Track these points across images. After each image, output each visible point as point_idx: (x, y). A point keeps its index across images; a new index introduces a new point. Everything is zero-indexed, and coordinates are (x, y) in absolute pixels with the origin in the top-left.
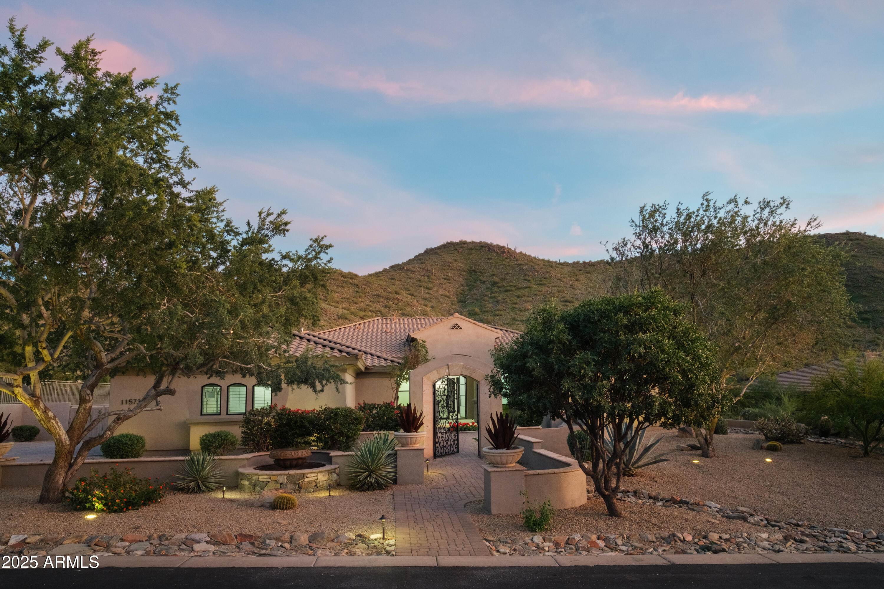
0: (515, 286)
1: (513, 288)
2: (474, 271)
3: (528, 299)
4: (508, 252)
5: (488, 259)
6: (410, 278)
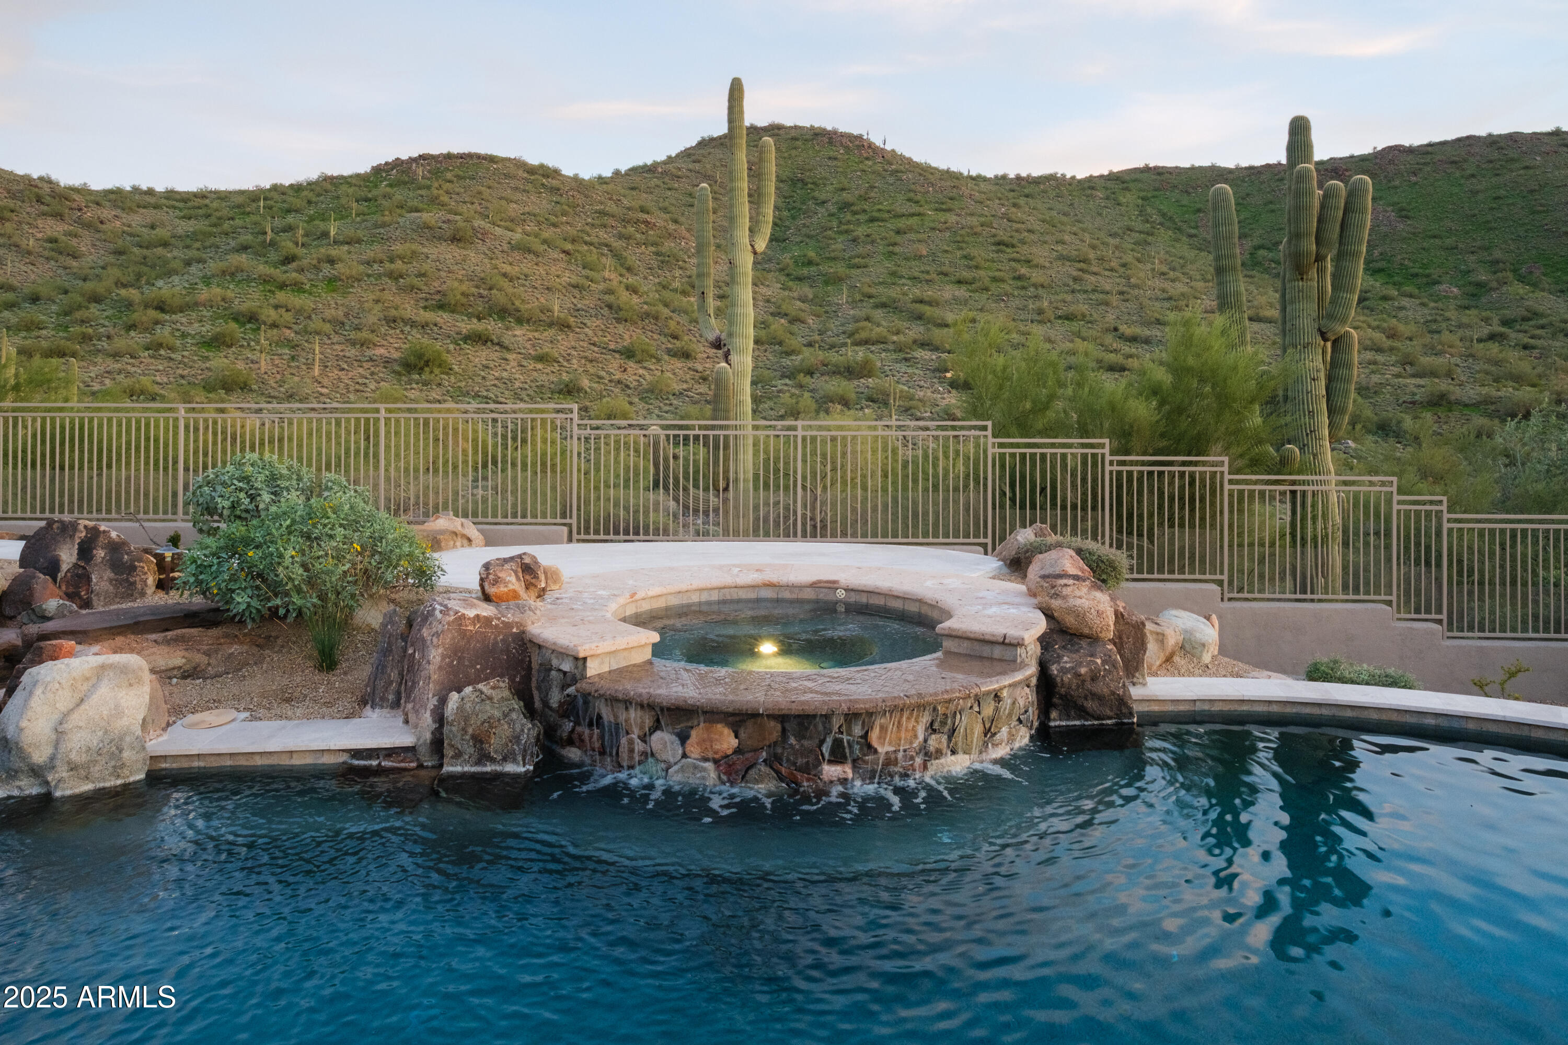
0: (889, 212)
1: (886, 215)
2: (802, 180)
3: (921, 236)
4: (870, 147)
5: (830, 158)
6: (669, 189)
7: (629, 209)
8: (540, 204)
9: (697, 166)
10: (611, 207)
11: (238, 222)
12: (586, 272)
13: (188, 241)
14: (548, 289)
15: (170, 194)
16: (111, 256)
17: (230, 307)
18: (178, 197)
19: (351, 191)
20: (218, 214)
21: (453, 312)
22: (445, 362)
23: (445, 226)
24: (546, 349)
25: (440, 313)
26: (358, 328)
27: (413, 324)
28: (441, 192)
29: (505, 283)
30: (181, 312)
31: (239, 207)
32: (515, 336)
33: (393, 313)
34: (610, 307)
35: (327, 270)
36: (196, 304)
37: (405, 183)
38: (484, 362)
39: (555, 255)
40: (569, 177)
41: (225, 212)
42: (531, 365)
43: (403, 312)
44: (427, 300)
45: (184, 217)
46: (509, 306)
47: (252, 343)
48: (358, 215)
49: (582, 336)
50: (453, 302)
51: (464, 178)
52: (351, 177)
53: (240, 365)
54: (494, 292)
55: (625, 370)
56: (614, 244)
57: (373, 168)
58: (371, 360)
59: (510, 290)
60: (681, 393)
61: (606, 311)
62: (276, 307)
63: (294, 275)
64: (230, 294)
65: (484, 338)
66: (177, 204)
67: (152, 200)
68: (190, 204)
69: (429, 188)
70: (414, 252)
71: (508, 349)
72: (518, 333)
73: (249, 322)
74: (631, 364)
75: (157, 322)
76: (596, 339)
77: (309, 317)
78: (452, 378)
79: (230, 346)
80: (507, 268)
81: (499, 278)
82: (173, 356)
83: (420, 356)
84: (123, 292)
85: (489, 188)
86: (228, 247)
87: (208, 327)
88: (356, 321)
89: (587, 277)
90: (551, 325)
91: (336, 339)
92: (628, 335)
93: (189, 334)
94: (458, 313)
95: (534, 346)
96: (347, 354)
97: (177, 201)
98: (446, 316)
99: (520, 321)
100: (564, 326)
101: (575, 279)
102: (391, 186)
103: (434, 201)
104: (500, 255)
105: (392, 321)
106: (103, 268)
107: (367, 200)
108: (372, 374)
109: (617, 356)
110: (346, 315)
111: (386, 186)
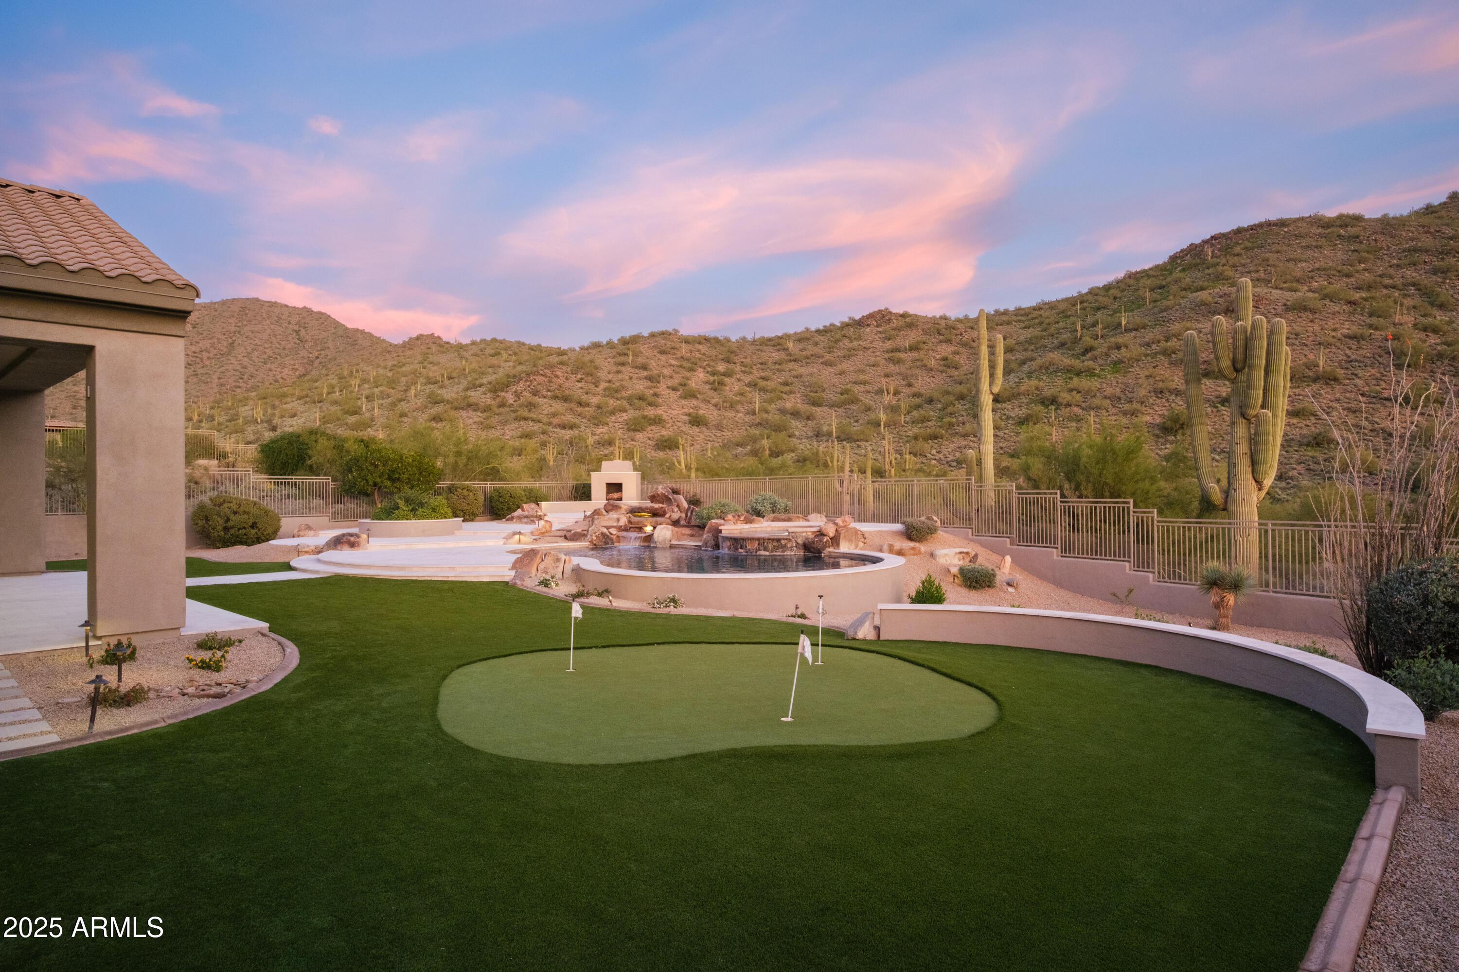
8: (1332, 256)
10: (1426, 241)
11: (1061, 325)
15: (1019, 312)
17: (1041, 394)
18: (1023, 312)
19: (1149, 282)
20: (1047, 321)
26: (1130, 401)
28: (1228, 267)
31: (1063, 312)
35: (1114, 355)
36: (1019, 394)
37: (1195, 266)
41: (1054, 318)
43: (1170, 383)
45: (1025, 327)
48: (1149, 303)
52: (1151, 269)
56: (1425, 282)
58: (1137, 426)
62: (1072, 390)
63: (1089, 363)
64: (1042, 384)
66: (1022, 318)
67: (1005, 318)
68: (1030, 316)
69: (1216, 265)
73: (1052, 404)
77: (1095, 396)
79: (1036, 423)
83: (1178, 420)
86: (1051, 346)
87: (1024, 410)
88: (1130, 395)
91: (1112, 410)
97: (1022, 315)
102: (1183, 270)
103: (1218, 277)
107: (1161, 287)
110: (1124, 391)
111: (1180, 271)
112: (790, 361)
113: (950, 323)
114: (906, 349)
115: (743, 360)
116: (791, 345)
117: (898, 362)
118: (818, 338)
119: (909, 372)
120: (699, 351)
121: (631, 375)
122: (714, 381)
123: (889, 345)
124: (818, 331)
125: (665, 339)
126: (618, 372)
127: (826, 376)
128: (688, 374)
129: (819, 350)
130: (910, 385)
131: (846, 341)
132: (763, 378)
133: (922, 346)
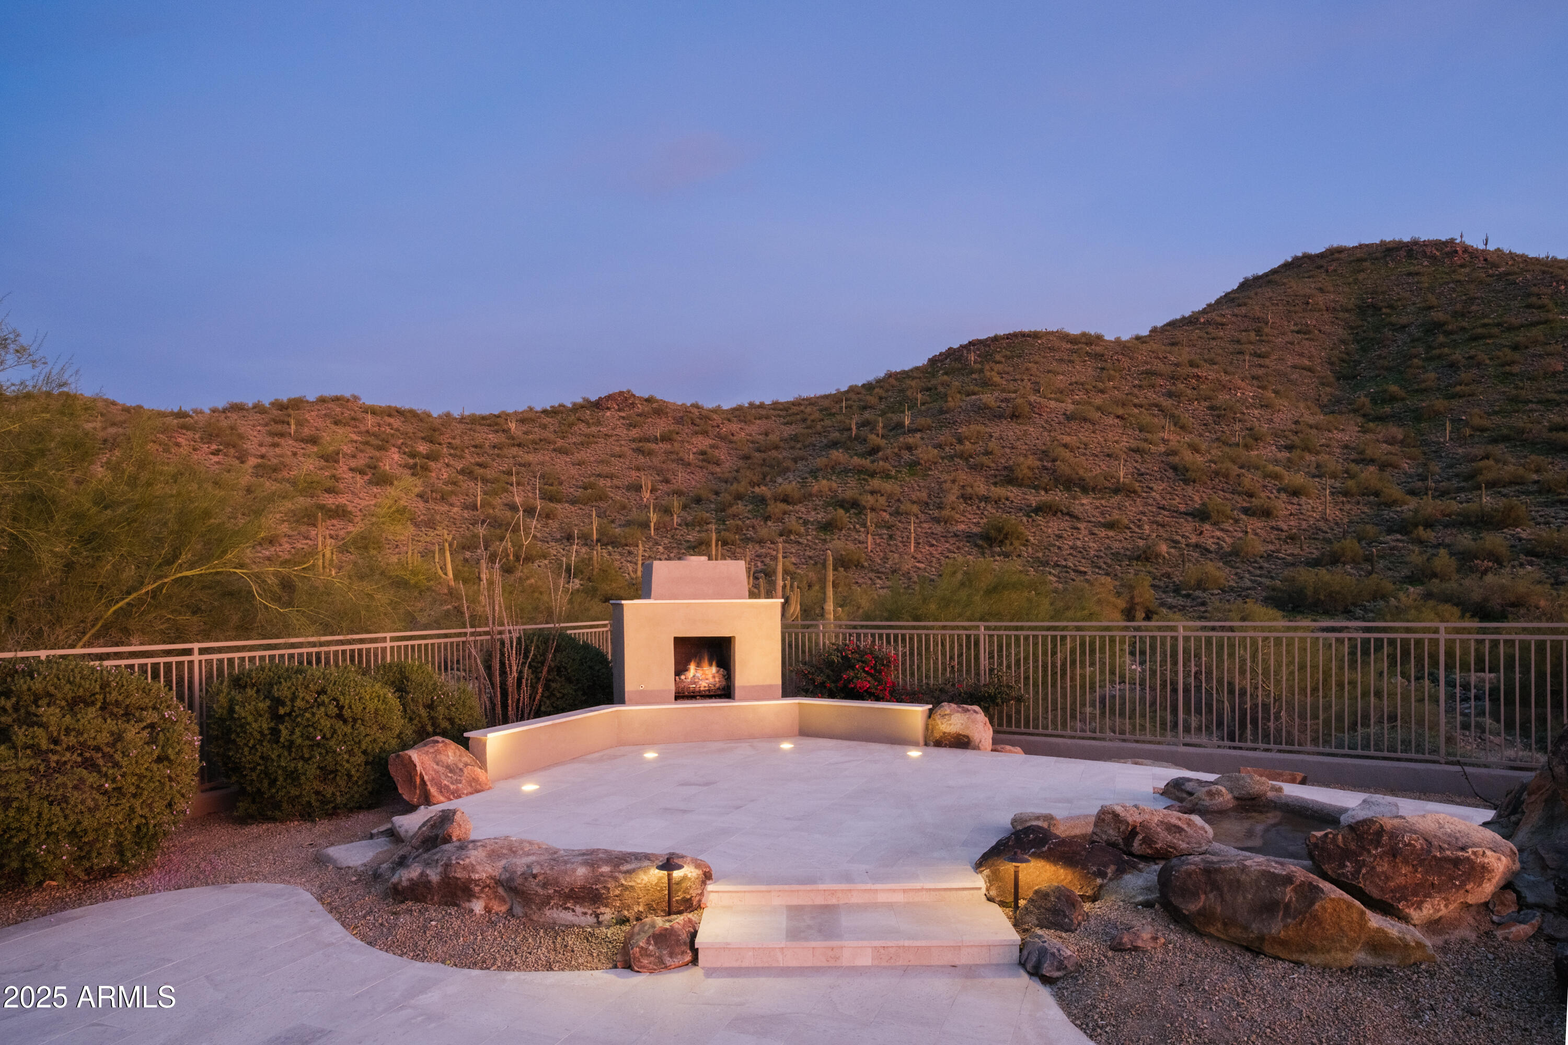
2: (1373, 306)
5: (1410, 274)
6: (1213, 339)
7: (1177, 365)
8: (1085, 371)
9: (1243, 310)
10: (1160, 366)
11: (828, 422)
12: (1143, 435)
13: (793, 443)
14: (1108, 455)
15: (776, 406)
16: (741, 461)
17: (836, 496)
18: (781, 407)
19: (913, 383)
20: (812, 417)
21: (1020, 486)
22: (1022, 534)
23: (1003, 405)
24: (1116, 515)
25: (1010, 488)
26: (940, 507)
27: (986, 499)
28: (993, 373)
29: (1067, 454)
30: (800, 503)
31: (826, 409)
32: (1083, 505)
33: (969, 490)
34: (1175, 468)
35: (906, 456)
36: (810, 495)
37: (959, 370)
38: (1057, 532)
39: (1110, 420)
40: (1111, 342)
41: (817, 415)
42: (1102, 533)
43: (977, 489)
44: (996, 476)
45: (787, 424)
46: (1074, 476)
47: (858, 526)
48: (923, 404)
49: (1150, 501)
50: (1020, 476)
51: (1012, 357)
52: (911, 370)
53: (851, 546)
54: (1058, 463)
55: (1201, 533)
56: (1164, 404)
57: (930, 360)
58: (956, 535)
59: (1072, 460)
60: (1269, 555)
61: (1171, 473)
62: (872, 493)
63: (881, 463)
64: (834, 485)
65: (1054, 509)
66: (781, 413)
67: (764, 412)
68: (790, 412)
69: (981, 371)
70: (979, 432)
71: (1078, 518)
72: (1084, 501)
73: (852, 508)
74: (1207, 526)
75: (785, 513)
76: (1164, 502)
77: (899, 500)
78: (1030, 549)
79: (841, 530)
80: (1067, 439)
81: (1061, 449)
82: (801, 540)
83: (999, 530)
84: (757, 489)
85: (1036, 363)
86: (822, 444)
87: (822, 514)
88: (938, 500)
89: (1146, 440)
90: (1116, 491)
91: (922, 517)
92: (1197, 497)
93: (809, 521)
94: (1025, 486)
95: (1102, 514)
96: (935, 532)
97: (781, 410)
98: (1015, 490)
99: (1085, 490)
100: (1129, 492)
101: (1134, 444)
102: (946, 374)
103: (986, 384)
104: (1057, 427)
105: (966, 498)
106: (737, 471)
107: (929, 389)
108: (958, 548)
109: (1190, 519)
110: (929, 496)
111: (943, 375)
112: (514, 445)
113: (704, 413)
114: (657, 439)
115: (450, 440)
116: (513, 426)
117: (650, 453)
118: (546, 420)
119: (664, 466)
120: (389, 425)
121: (294, 450)
122: (415, 465)
123: (634, 433)
124: (544, 412)
125: (342, 406)
126: (275, 445)
127: (561, 465)
128: (377, 454)
129: (549, 435)
130: (667, 481)
131: (582, 426)
132: (480, 465)
133: (675, 436)
